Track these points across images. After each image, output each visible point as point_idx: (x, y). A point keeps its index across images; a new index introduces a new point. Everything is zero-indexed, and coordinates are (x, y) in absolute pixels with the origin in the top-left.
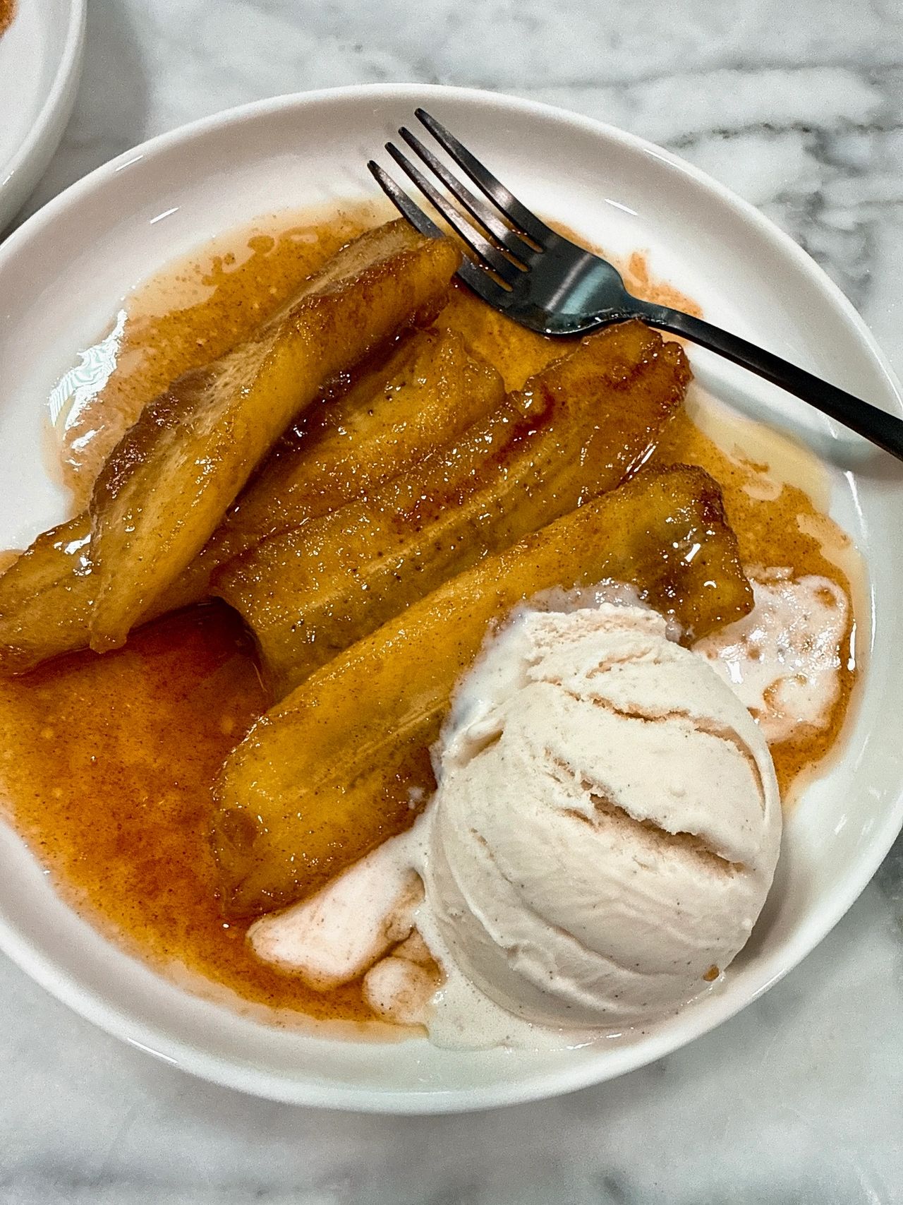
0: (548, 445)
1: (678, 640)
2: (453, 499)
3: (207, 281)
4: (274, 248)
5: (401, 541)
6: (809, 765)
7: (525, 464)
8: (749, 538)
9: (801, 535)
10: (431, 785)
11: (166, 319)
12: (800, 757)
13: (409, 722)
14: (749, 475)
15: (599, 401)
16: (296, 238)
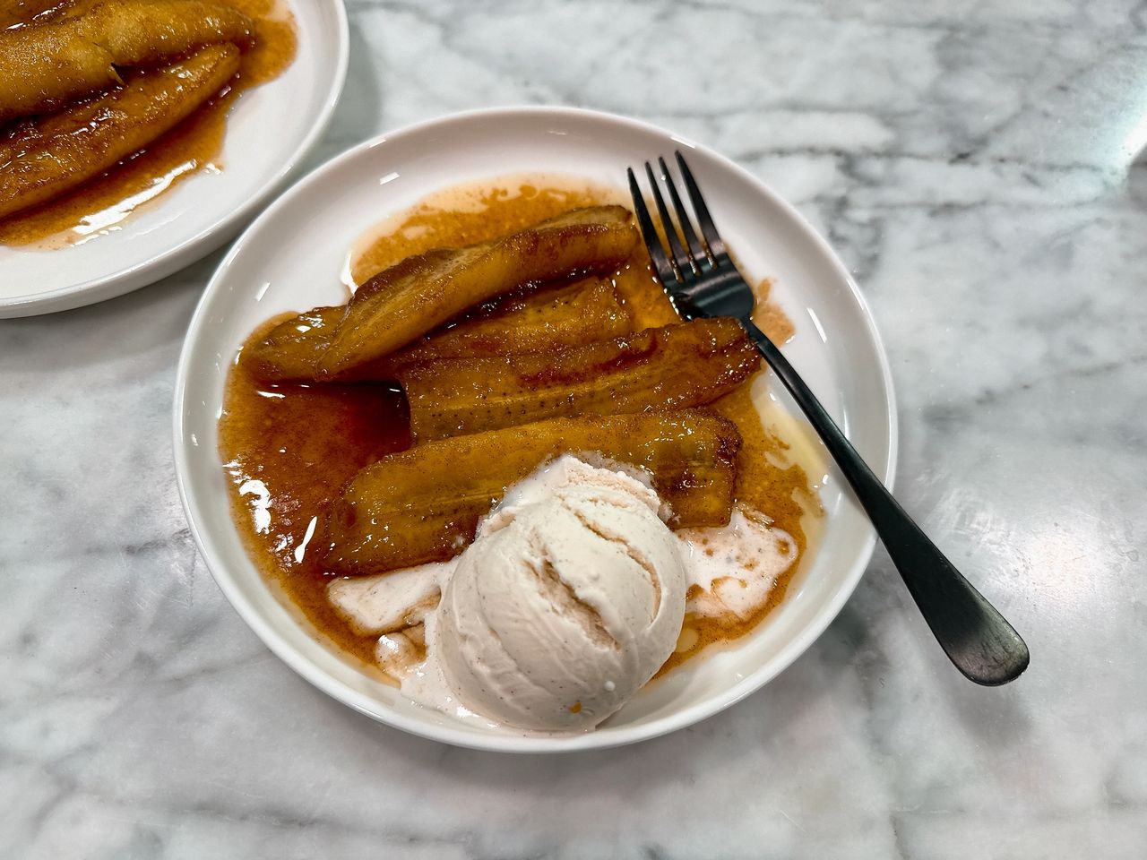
0: (639, 372)
1: (667, 520)
2: (566, 380)
3: (484, 201)
4: (535, 197)
5: (521, 392)
6: (723, 640)
7: (619, 377)
8: (758, 489)
9: (792, 502)
10: (471, 539)
11: (449, 215)
12: (720, 632)
13: (473, 495)
14: (774, 447)
15: (685, 359)
16: (551, 195)
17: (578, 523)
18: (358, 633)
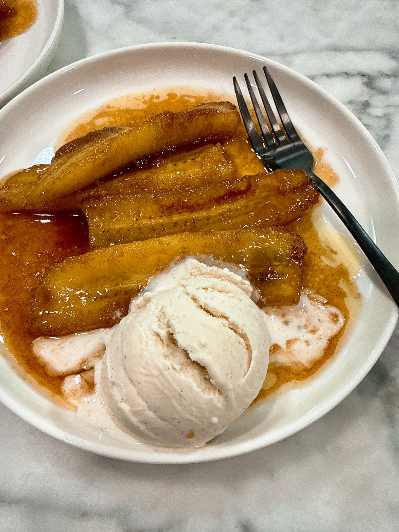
0: (239, 204)
1: (257, 301)
2: (191, 209)
3: (145, 102)
4: (176, 99)
5: (161, 216)
6: (294, 381)
7: (225, 207)
8: (317, 278)
9: (339, 288)
10: (125, 313)
11: (123, 111)
12: (291, 376)
13: (127, 284)
14: (327, 253)
15: (270, 196)
16: (186, 98)
17: (193, 305)
18: (50, 374)
